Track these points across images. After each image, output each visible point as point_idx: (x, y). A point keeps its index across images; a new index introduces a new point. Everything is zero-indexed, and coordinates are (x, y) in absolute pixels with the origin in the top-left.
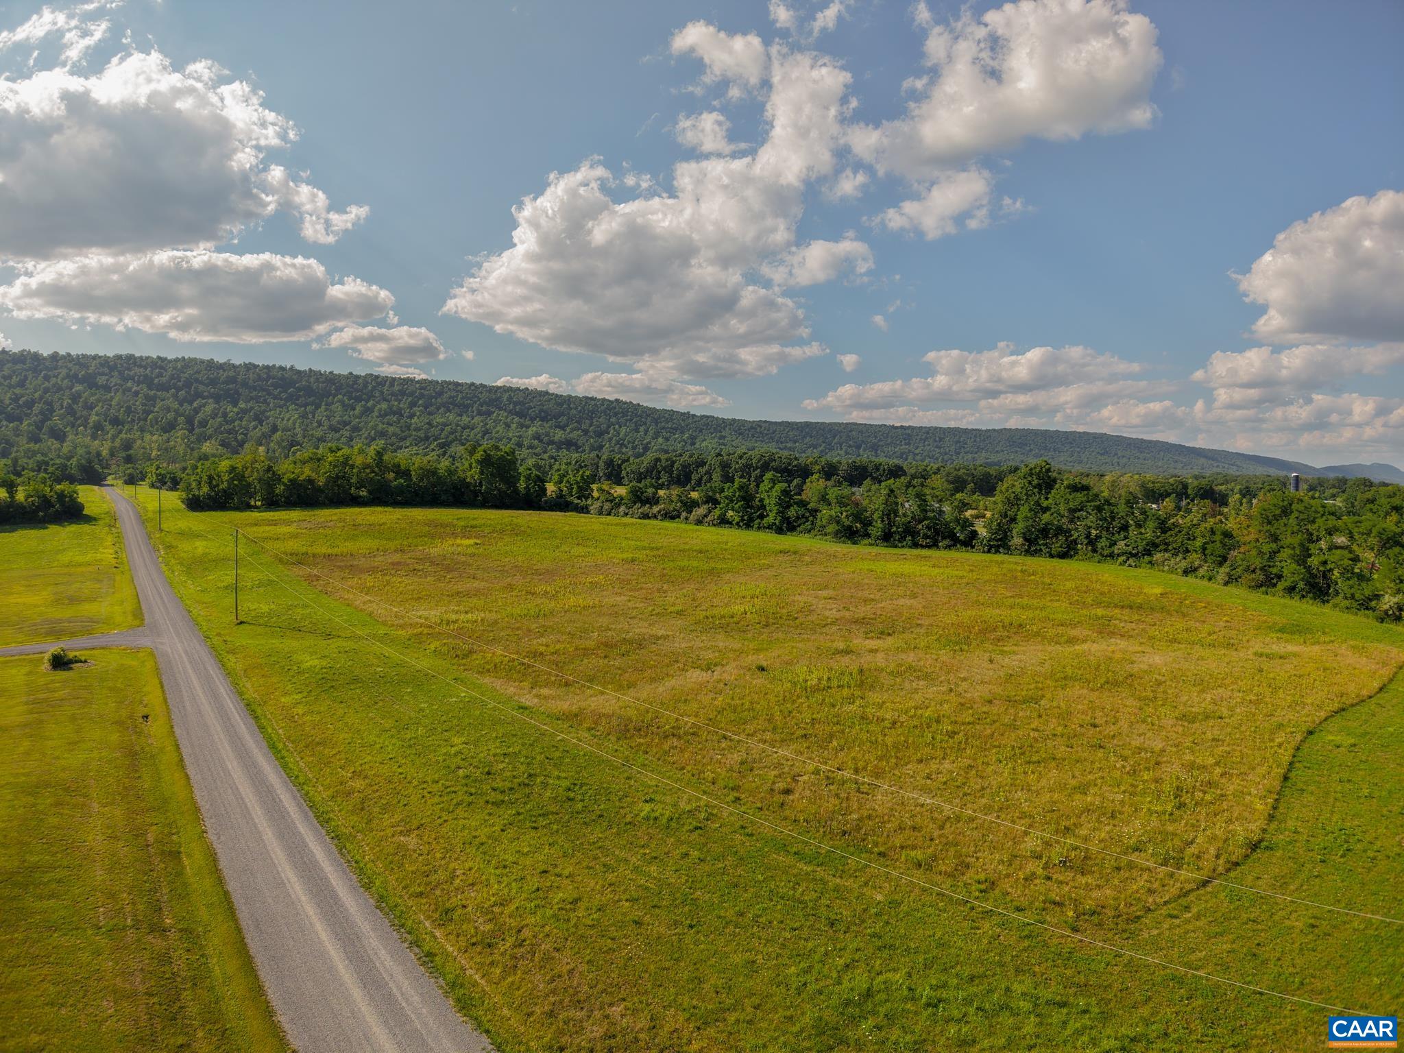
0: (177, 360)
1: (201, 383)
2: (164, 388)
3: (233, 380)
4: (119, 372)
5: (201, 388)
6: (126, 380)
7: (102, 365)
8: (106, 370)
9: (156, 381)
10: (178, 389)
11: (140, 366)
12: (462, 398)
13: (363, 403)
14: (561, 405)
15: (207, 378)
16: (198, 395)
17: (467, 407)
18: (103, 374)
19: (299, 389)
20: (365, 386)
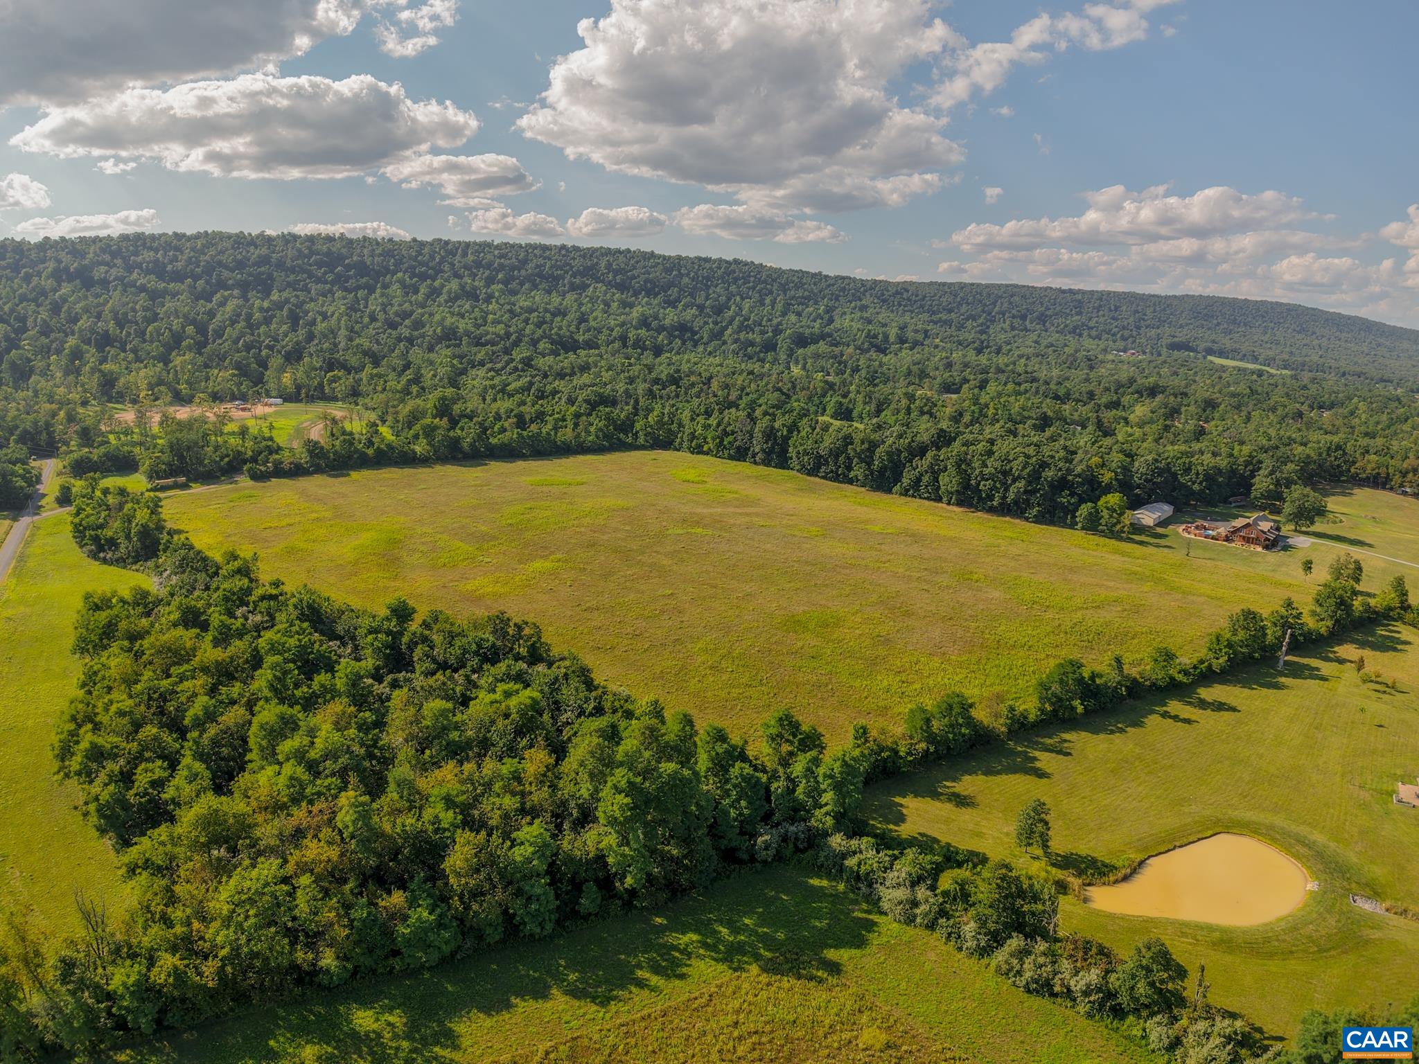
0: (198, 236)
1: (226, 267)
2: (178, 277)
3: (264, 260)
4: (123, 258)
5: (226, 274)
6: (130, 269)
7: (103, 250)
8: (107, 257)
9: (169, 267)
10: (196, 278)
11: (151, 248)
12: (551, 267)
13: (429, 282)
14: (668, 271)
15: (234, 260)
16: (222, 285)
17: (556, 279)
18: (103, 263)
20: (432, 258)
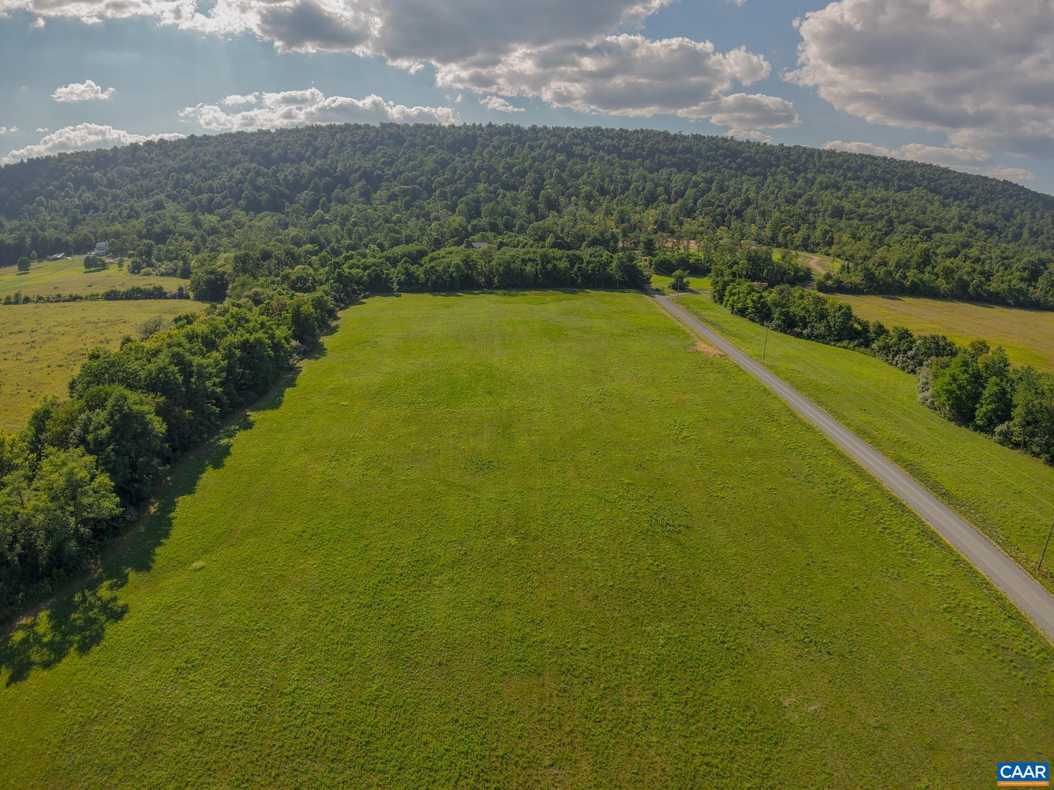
1: (662, 153)
2: (631, 156)
3: (688, 150)
4: (591, 142)
5: (664, 157)
6: (598, 149)
7: (575, 137)
8: (579, 141)
9: (623, 150)
10: (644, 159)
11: (608, 137)
12: (883, 172)
13: (802, 174)
14: (964, 182)
15: (667, 148)
16: (661, 165)
18: (577, 144)
19: (746, 159)
20: (799, 158)
